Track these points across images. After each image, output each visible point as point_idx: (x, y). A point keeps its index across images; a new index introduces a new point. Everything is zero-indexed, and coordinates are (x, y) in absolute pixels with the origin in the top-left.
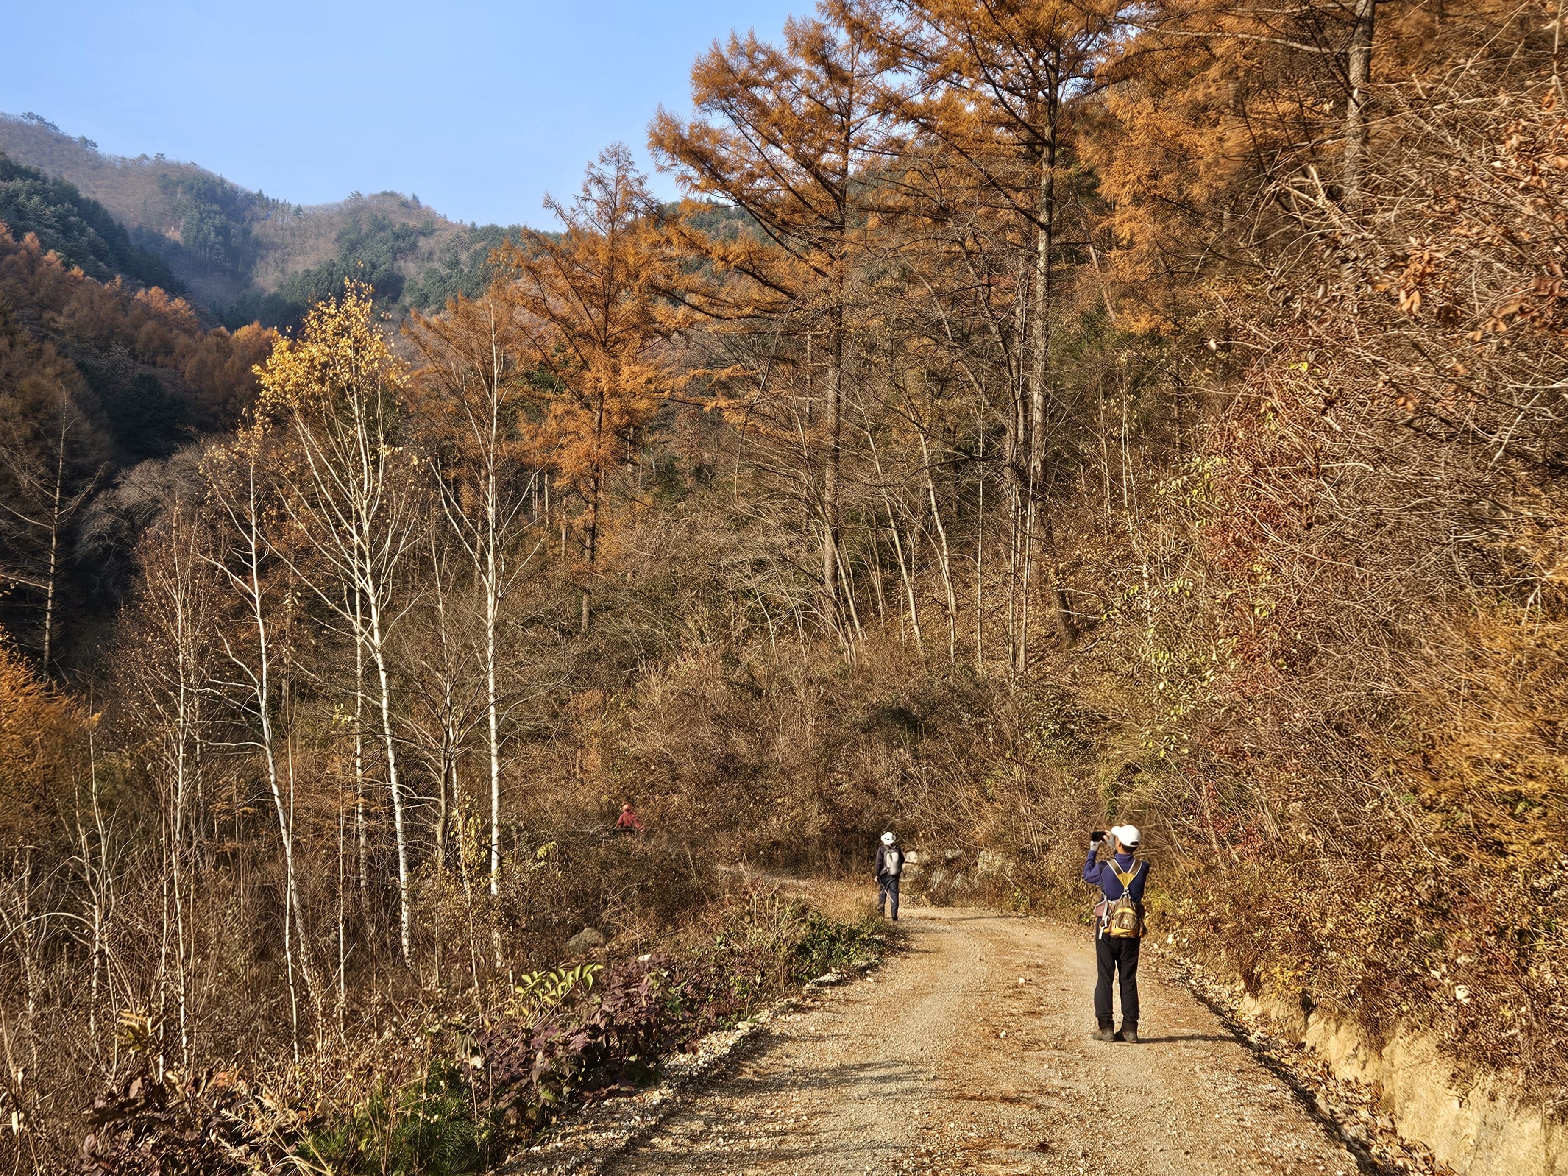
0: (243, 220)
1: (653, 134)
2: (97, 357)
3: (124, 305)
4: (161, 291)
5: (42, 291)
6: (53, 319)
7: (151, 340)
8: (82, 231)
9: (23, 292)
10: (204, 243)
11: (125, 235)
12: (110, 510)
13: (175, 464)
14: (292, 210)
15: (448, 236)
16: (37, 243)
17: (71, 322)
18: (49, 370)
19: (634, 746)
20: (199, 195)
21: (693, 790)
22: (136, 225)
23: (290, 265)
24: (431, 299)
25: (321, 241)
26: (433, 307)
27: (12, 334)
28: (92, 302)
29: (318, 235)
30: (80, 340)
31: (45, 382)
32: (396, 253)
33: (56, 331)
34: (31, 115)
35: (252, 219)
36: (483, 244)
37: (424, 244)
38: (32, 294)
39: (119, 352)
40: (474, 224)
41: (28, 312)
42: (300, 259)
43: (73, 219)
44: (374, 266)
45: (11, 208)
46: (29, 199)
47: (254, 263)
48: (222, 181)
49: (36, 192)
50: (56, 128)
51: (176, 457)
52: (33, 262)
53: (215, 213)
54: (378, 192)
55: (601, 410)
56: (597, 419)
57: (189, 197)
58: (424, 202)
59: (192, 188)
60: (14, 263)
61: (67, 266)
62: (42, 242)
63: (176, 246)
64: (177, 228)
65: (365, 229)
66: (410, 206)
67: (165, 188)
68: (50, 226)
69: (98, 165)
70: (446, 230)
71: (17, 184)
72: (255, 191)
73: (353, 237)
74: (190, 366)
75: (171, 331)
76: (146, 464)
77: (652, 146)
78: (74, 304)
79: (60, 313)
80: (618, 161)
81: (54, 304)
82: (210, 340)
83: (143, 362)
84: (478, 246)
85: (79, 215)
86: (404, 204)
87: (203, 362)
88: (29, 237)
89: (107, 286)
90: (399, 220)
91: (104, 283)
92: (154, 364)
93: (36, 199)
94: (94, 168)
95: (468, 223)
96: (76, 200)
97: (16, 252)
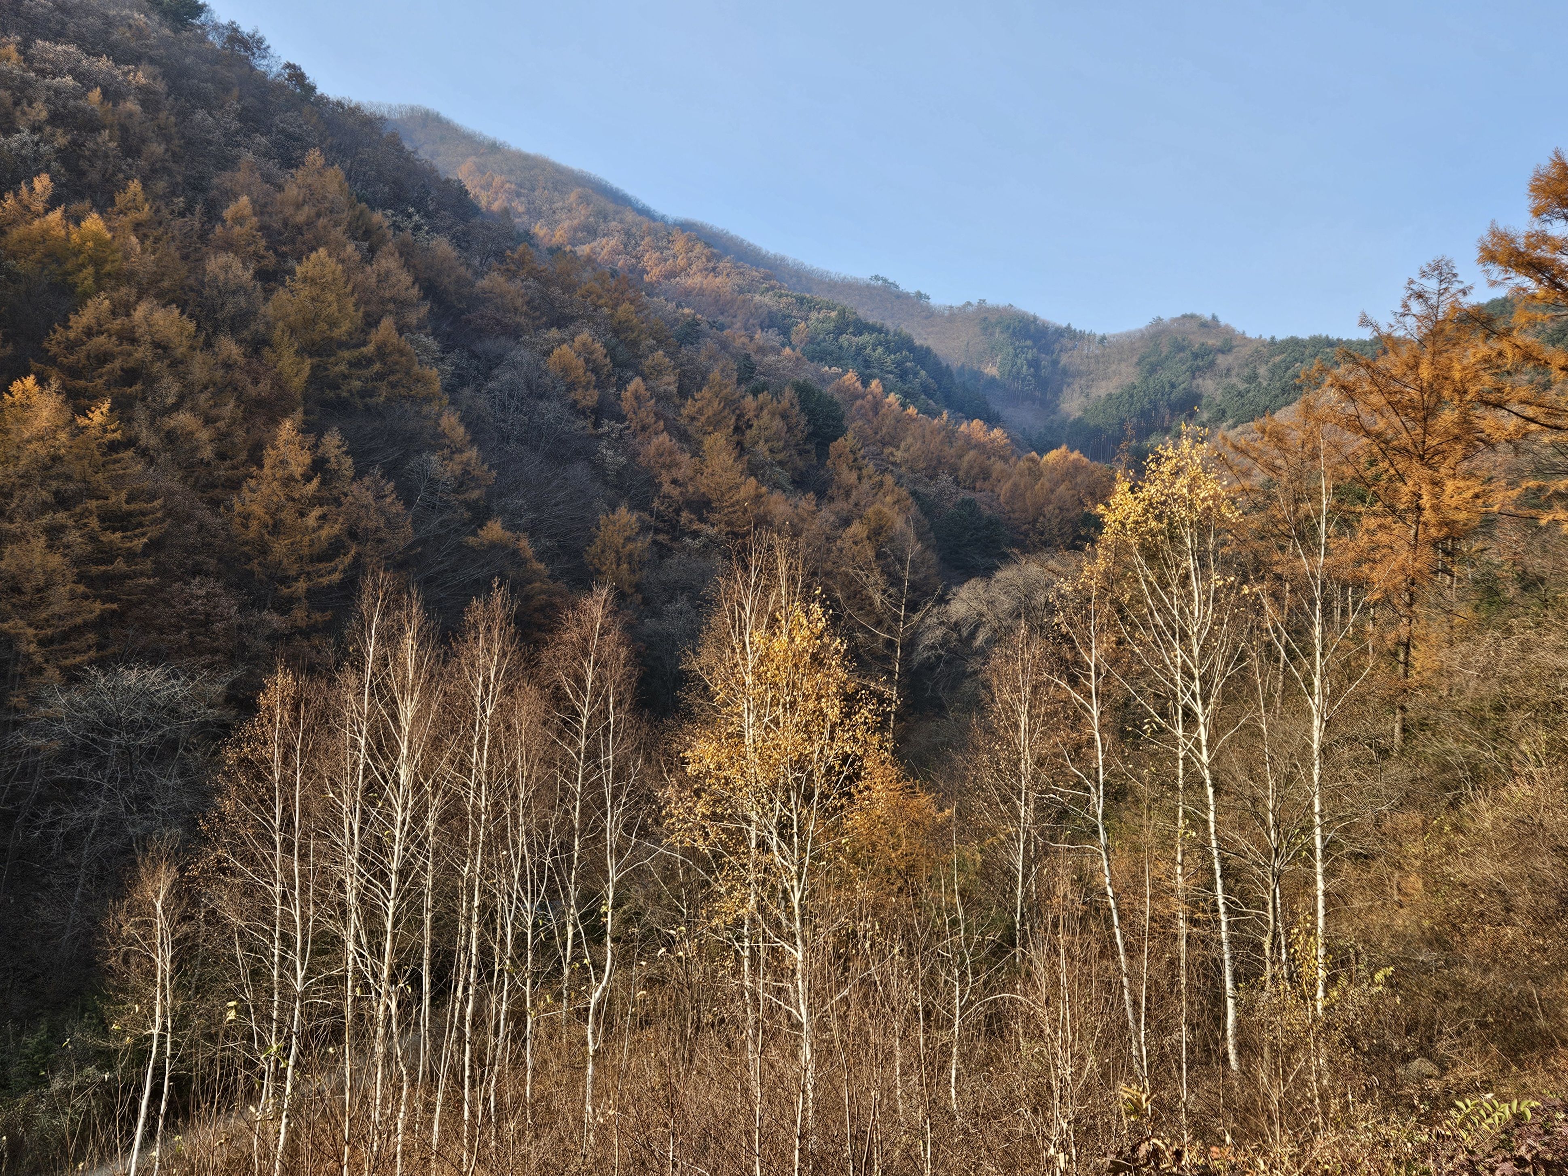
0: (1053, 353)
1: (1484, 249)
2: (927, 485)
3: (950, 436)
4: (981, 423)
5: (884, 430)
6: (892, 454)
7: (972, 467)
8: (916, 374)
9: (869, 432)
10: (1017, 376)
11: (951, 375)
12: (942, 623)
13: (998, 581)
14: (1097, 340)
15: (1246, 351)
16: (881, 389)
17: (906, 455)
18: (888, 499)
19: (1460, 871)
20: (1014, 334)
21: (1529, 923)
22: (960, 364)
23: (1094, 390)
24: (1229, 414)
25: (1123, 365)
26: (1231, 422)
27: (860, 469)
28: (924, 437)
29: (1120, 361)
30: (913, 471)
31: (885, 510)
32: (1194, 372)
33: (894, 464)
34: (877, 278)
35: (1061, 351)
36: (1282, 357)
37: (1222, 361)
38: (876, 433)
39: (945, 479)
40: (1273, 338)
41: (873, 448)
42: (1103, 383)
43: (908, 364)
44: (1173, 386)
45: (860, 359)
46: (874, 351)
47: (1061, 391)
48: (1035, 319)
49: (880, 344)
50: (897, 287)
51: (999, 575)
52: (877, 406)
53: (1028, 347)
54: (1178, 315)
55: (1417, 522)
56: (1412, 532)
57: (1006, 335)
58: (1223, 320)
59: (1008, 328)
60: (862, 407)
61: (904, 406)
62: (884, 386)
63: (993, 380)
64: (994, 364)
65: (1165, 351)
66: (1210, 326)
67: (985, 329)
68: (891, 372)
69: (930, 314)
70: (1245, 345)
71: (866, 338)
72: (1064, 325)
73: (1153, 359)
74: (1004, 489)
75: (989, 458)
76: (973, 581)
77: (1483, 260)
78: (909, 440)
79: (898, 448)
80: (1440, 273)
81: (893, 440)
82: (1022, 465)
83: (965, 488)
84: (1277, 359)
85: (914, 360)
86: (1204, 325)
87: (1015, 485)
88: (875, 384)
89: (936, 421)
90: (1198, 340)
91: (933, 419)
92: (974, 488)
93: (880, 350)
94: (927, 318)
95: (1267, 337)
96: (912, 348)
97: (863, 397)
